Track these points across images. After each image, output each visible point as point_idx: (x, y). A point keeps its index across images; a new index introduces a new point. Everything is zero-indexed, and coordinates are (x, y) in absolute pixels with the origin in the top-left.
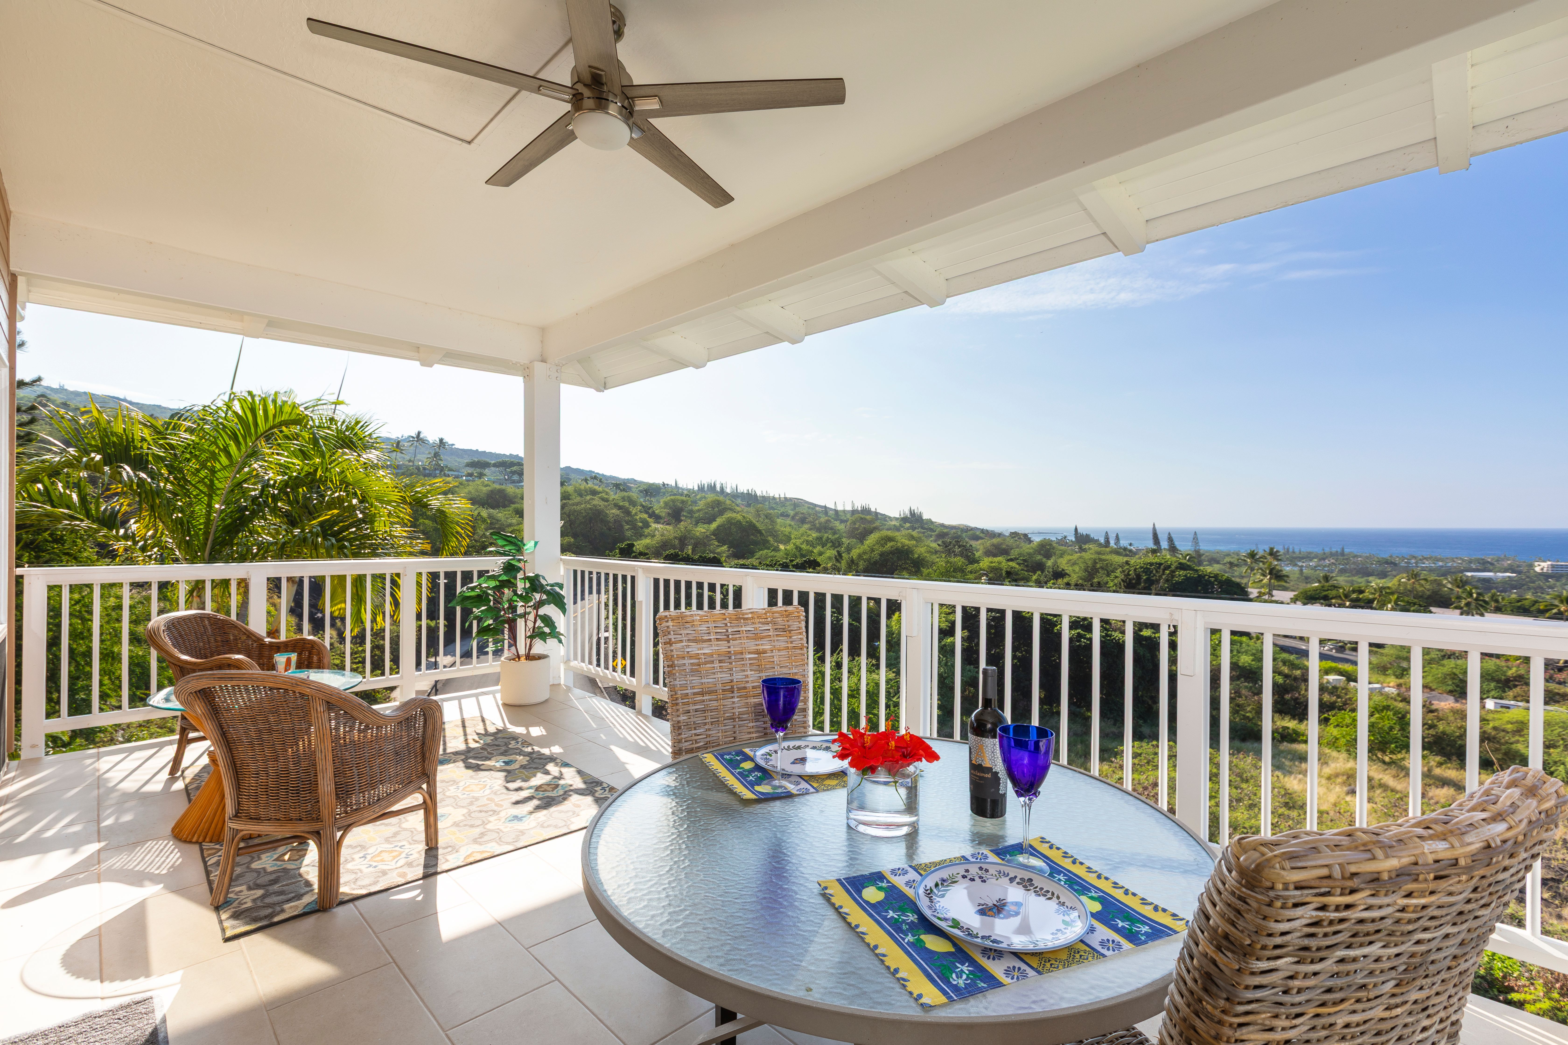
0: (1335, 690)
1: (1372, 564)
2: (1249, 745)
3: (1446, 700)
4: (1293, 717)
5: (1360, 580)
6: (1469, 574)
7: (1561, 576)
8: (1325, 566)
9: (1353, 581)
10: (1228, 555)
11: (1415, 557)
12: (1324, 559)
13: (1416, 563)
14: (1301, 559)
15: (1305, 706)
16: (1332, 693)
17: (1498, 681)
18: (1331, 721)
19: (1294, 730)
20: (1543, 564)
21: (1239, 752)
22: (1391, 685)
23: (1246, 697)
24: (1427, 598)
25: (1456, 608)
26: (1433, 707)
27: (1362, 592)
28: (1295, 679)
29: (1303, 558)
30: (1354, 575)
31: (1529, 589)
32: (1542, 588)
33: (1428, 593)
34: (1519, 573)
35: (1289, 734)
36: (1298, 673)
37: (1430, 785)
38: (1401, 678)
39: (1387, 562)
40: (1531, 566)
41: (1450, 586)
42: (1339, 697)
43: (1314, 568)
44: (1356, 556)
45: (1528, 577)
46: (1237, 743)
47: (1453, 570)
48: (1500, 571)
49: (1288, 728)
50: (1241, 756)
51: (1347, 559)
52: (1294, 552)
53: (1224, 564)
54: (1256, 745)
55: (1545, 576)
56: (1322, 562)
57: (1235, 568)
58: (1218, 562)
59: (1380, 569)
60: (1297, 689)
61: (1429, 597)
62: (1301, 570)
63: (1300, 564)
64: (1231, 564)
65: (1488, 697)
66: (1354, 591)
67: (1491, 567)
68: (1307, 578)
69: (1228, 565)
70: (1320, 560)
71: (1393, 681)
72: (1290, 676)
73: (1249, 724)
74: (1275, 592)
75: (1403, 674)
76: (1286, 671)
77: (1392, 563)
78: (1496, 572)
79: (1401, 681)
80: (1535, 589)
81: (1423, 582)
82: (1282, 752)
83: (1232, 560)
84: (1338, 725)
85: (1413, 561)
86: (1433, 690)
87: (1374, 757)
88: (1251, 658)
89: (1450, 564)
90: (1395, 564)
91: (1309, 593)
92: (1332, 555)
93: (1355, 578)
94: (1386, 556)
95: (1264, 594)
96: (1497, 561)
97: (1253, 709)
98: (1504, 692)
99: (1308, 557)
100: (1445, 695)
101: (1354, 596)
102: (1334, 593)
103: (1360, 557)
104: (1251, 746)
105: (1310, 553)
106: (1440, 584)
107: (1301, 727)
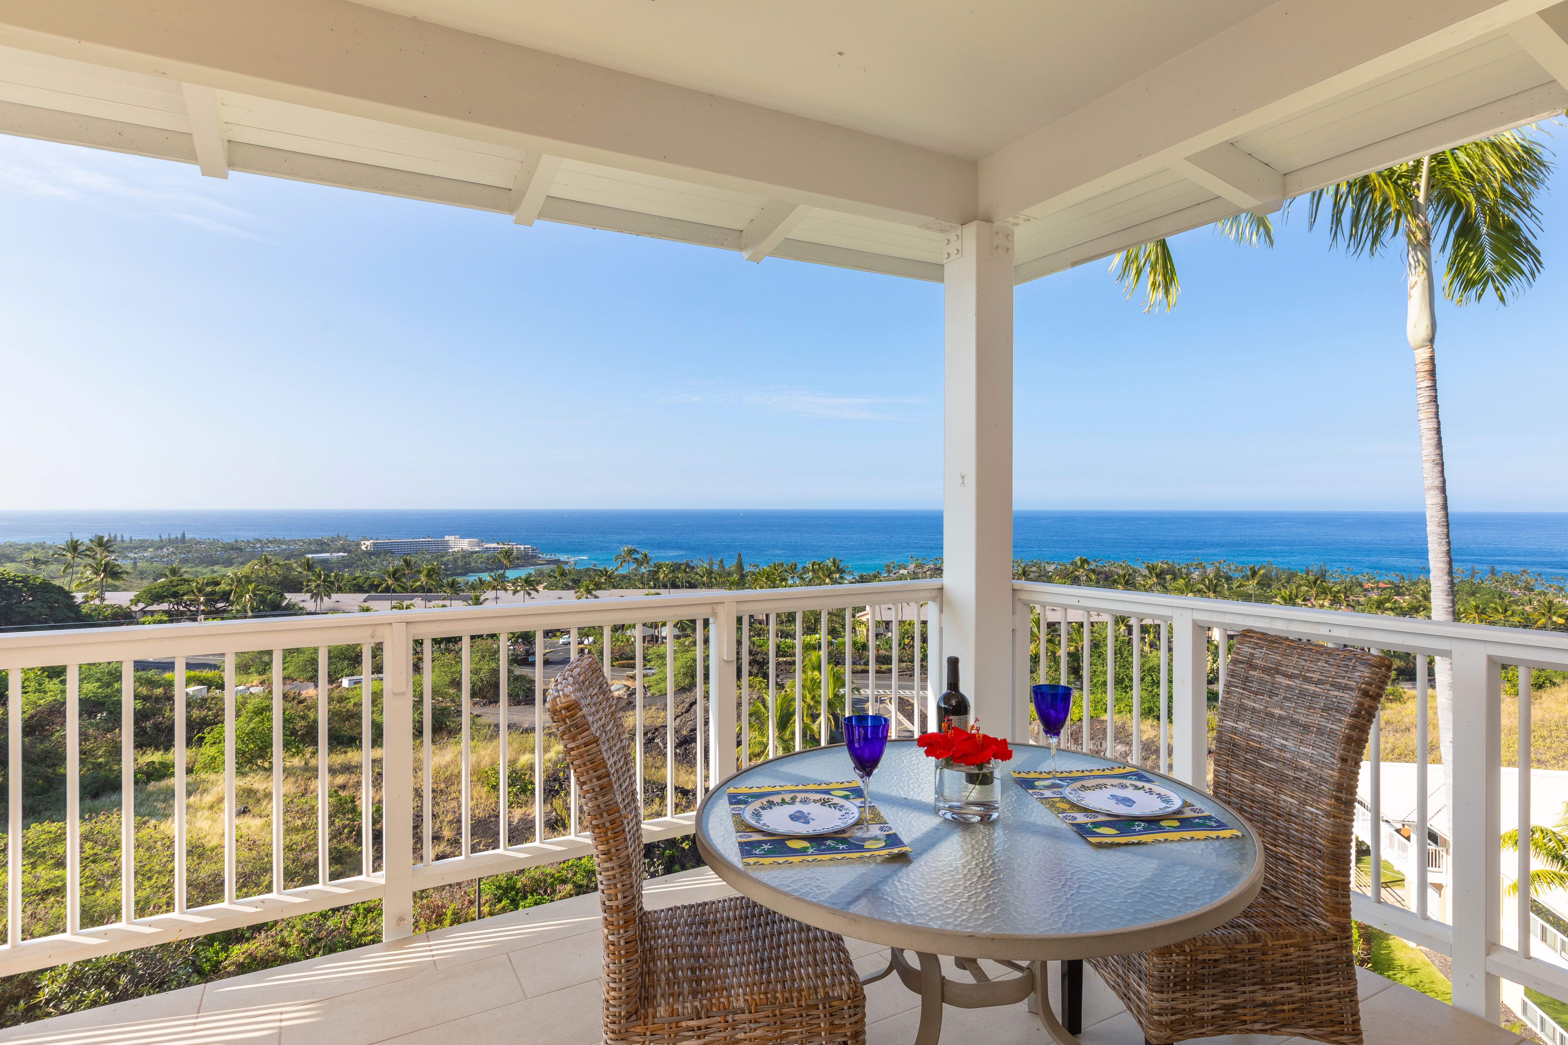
0: (202, 703)
1: (217, 551)
2: (104, 800)
3: (308, 687)
4: (157, 749)
5: (204, 571)
6: (310, 556)
7: (380, 553)
8: (163, 556)
9: (197, 572)
10: (28, 549)
11: (260, 541)
12: (161, 548)
13: (262, 547)
14: (132, 549)
15: (171, 730)
16: (201, 707)
17: (350, 659)
18: (206, 740)
19: (161, 763)
20: (368, 543)
21: (98, 814)
22: (254, 684)
23: (96, 738)
24: (278, 585)
25: (307, 592)
26: (302, 697)
27: (217, 584)
28: (157, 699)
29: (135, 548)
30: (197, 565)
31: (358, 567)
32: (367, 565)
33: (279, 579)
34: (350, 552)
35: (156, 770)
36: (159, 691)
37: (310, 779)
38: (263, 674)
39: (232, 549)
40: (358, 545)
41: (299, 570)
42: (209, 709)
43: (151, 560)
44: (198, 543)
45: (356, 555)
46: (88, 803)
47: (295, 553)
48: (335, 552)
49: (154, 763)
50: (102, 817)
51: (189, 547)
52: (123, 541)
53: (27, 562)
54: (114, 797)
55: (369, 554)
56: (159, 552)
57: (43, 566)
58: (12, 560)
59: (225, 556)
60: (159, 711)
61: (280, 583)
62: (135, 563)
63: (131, 555)
64: (36, 561)
65: (342, 677)
66: (208, 584)
67: (328, 548)
68: (142, 573)
69: (32, 563)
70: (157, 549)
71: (255, 679)
72: (151, 697)
73: (102, 773)
74: (107, 595)
75: (265, 669)
76: (145, 693)
77: (237, 548)
78: (331, 553)
79: (264, 677)
80: (362, 566)
81: (274, 567)
82: (151, 794)
83: (37, 556)
84: (214, 743)
85: (258, 545)
86: (295, 680)
87: (255, 767)
88: (97, 684)
89: (292, 547)
90: (241, 550)
91: (154, 591)
92: (170, 542)
93: (199, 569)
94: (231, 541)
95: (92, 598)
96: (332, 541)
97: (105, 751)
98: (355, 668)
99: (142, 546)
100: (306, 683)
101: (209, 589)
102: (185, 588)
103: (203, 543)
104: (108, 801)
105: (144, 541)
106: (289, 568)
107: (169, 757)
